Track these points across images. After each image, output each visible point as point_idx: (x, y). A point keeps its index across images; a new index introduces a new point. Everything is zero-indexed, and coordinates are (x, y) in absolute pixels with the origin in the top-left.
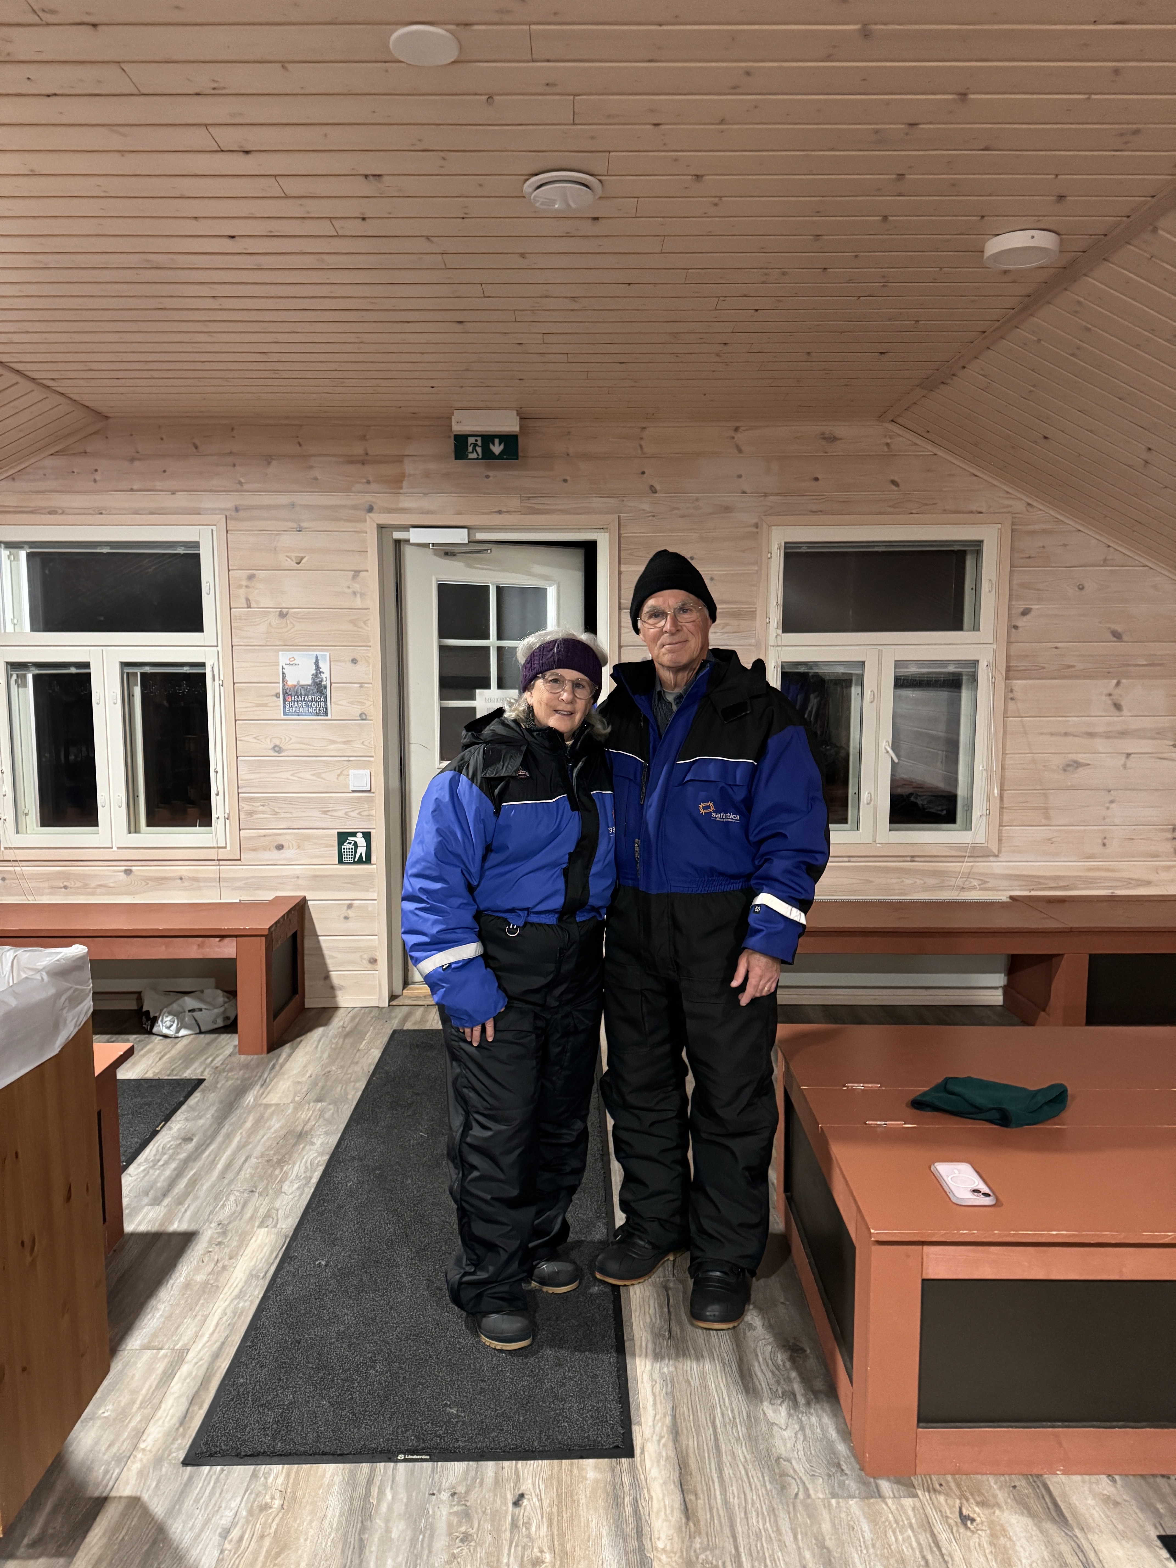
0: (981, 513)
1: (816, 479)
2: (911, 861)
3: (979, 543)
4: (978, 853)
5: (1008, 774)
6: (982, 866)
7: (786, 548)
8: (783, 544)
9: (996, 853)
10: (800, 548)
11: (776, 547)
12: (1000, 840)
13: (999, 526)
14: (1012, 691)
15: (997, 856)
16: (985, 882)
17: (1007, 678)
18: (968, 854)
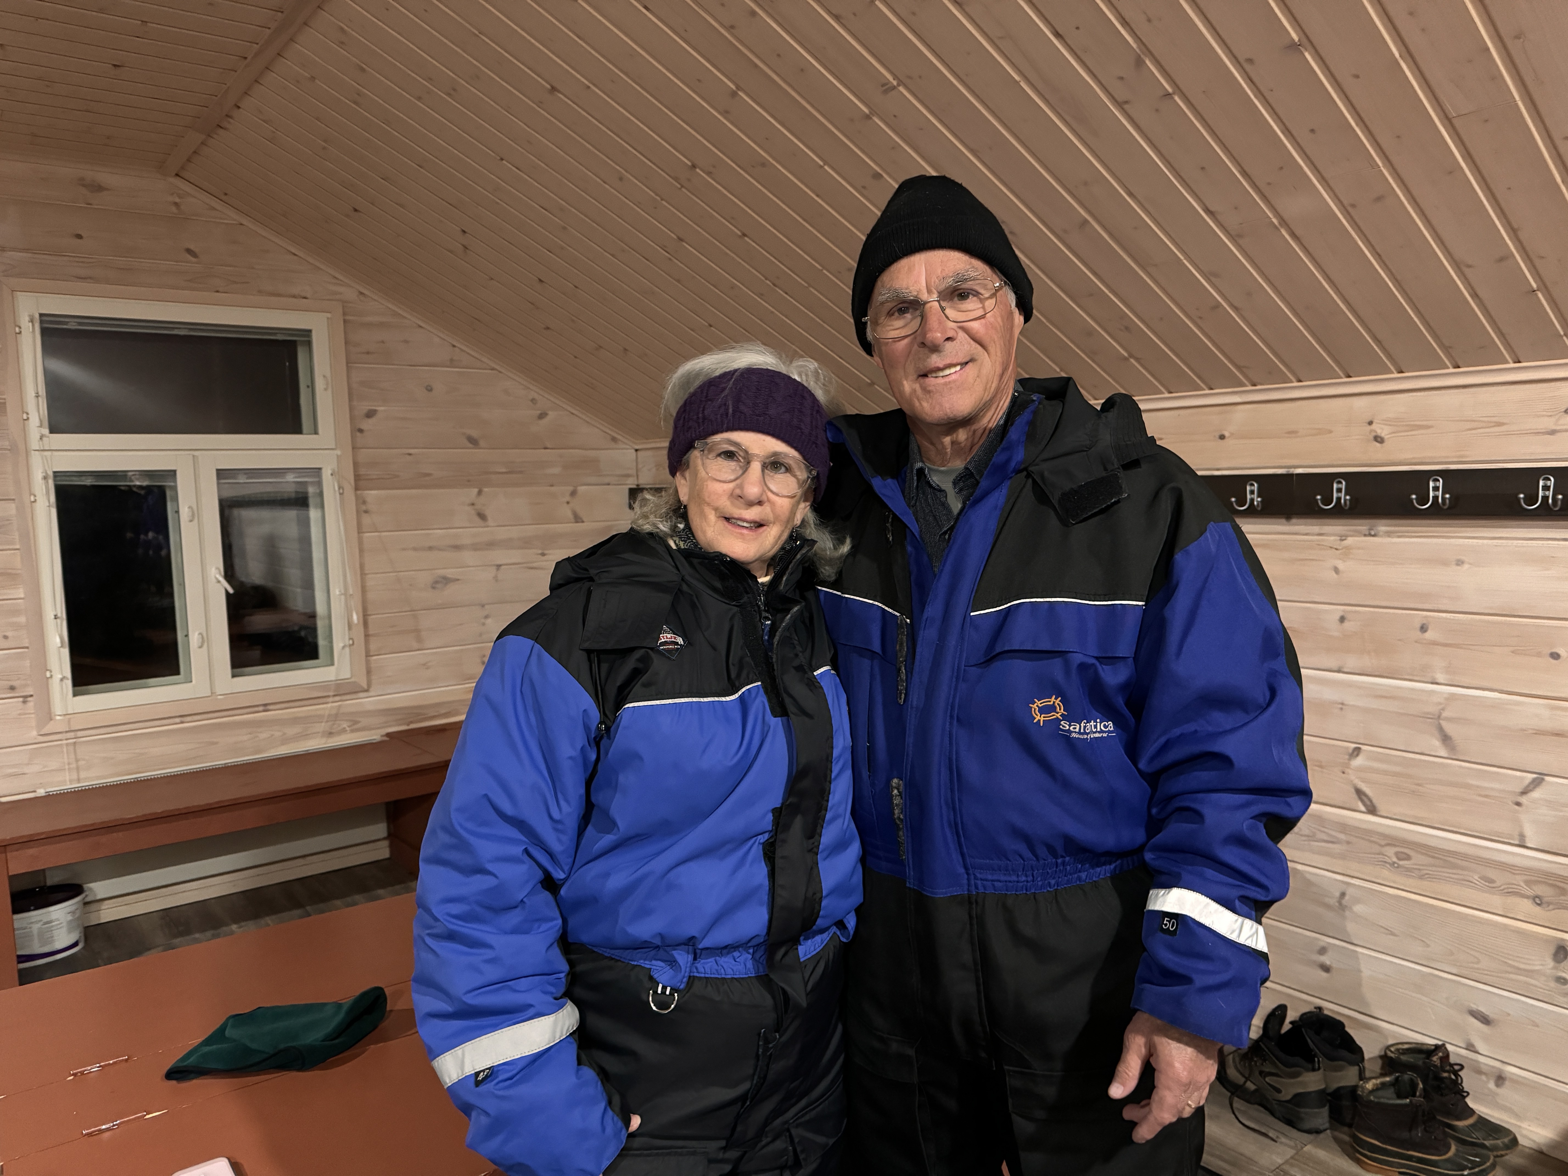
0: (305, 298)
1: (79, 237)
2: (264, 711)
3: (308, 333)
4: (344, 689)
5: (370, 596)
6: (351, 704)
7: (41, 322)
8: (37, 316)
9: (365, 687)
10: (66, 323)
11: (27, 319)
12: (369, 672)
13: (329, 315)
14: (364, 502)
15: (367, 691)
16: (356, 722)
17: (357, 488)
18: (331, 694)
